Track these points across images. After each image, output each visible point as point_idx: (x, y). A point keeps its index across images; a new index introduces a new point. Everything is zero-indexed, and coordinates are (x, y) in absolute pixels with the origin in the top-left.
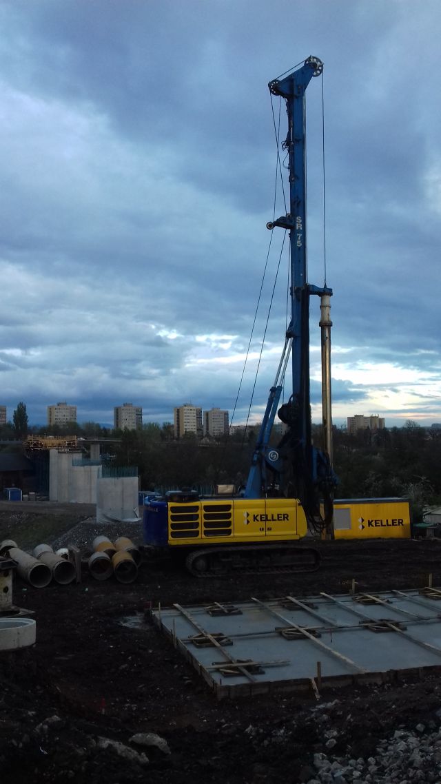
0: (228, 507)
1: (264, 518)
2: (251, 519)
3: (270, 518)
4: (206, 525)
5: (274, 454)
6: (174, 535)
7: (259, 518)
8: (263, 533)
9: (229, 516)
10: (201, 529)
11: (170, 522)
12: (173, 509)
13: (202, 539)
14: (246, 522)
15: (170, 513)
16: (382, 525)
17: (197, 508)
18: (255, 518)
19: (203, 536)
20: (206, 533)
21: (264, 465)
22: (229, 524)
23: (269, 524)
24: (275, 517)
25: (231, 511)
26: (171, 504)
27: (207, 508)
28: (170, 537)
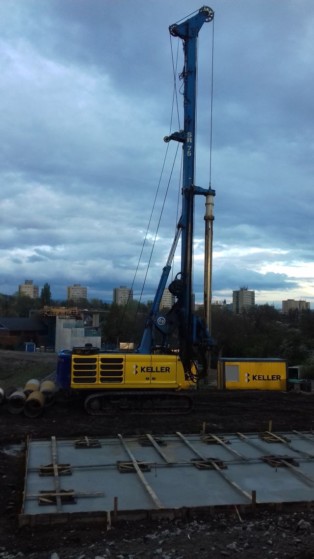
0: (121, 360)
1: (150, 370)
2: (139, 369)
3: (154, 369)
4: (102, 373)
5: (162, 319)
6: (76, 380)
7: (145, 369)
8: (148, 382)
9: (121, 367)
10: (98, 376)
11: (73, 370)
12: (76, 360)
13: (99, 384)
14: (134, 372)
15: (73, 363)
16: (264, 379)
17: (95, 360)
18: (142, 370)
19: (100, 382)
20: (102, 380)
21: (154, 326)
22: (121, 373)
23: (154, 375)
24: (159, 369)
25: (123, 363)
26: (74, 356)
27: (103, 360)
28: (72, 382)
